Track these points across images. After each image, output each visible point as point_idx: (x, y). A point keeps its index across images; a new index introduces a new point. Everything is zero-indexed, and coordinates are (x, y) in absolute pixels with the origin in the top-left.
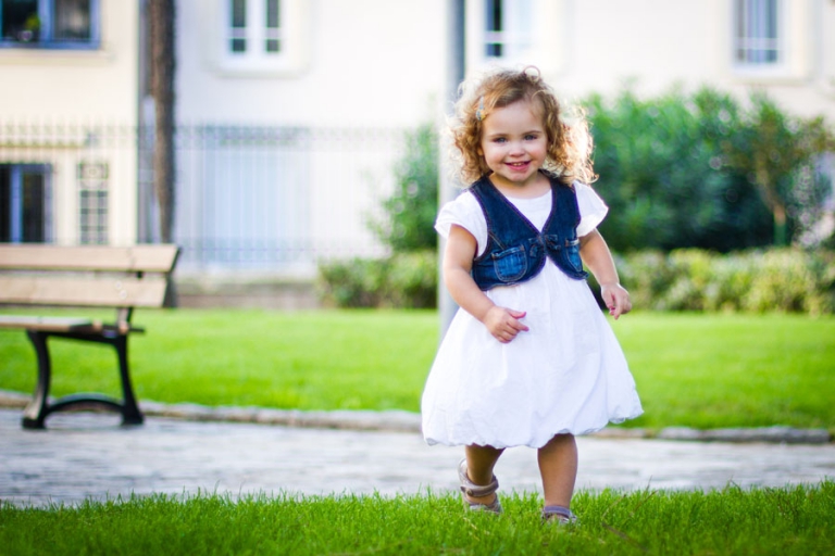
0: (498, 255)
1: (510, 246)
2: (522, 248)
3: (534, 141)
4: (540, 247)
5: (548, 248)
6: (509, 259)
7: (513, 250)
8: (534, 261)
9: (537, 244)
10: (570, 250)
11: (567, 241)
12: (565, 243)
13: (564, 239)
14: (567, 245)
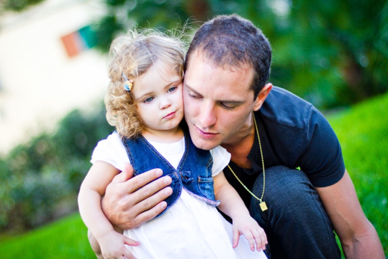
10: (203, 186)
11: (200, 178)
12: (198, 179)
13: (197, 176)
14: (199, 181)
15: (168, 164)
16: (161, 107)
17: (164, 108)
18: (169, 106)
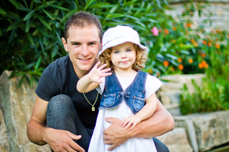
0: (106, 96)
1: (111, 93)
2: (115, 95)
3: (130, 52)
4: (121, 96)
5: (125, 97)
6: (109, 98)
7: (111, 95)
8: (117, 101)
9: (120, 94)
10: (136, 101)
11: (135, 96)
12: (133, 97)
13: (133, 95)
14: (134, 98)
15: (121, 87)
16: (122, 57)
17: (123, 58)
18: (126, 58)
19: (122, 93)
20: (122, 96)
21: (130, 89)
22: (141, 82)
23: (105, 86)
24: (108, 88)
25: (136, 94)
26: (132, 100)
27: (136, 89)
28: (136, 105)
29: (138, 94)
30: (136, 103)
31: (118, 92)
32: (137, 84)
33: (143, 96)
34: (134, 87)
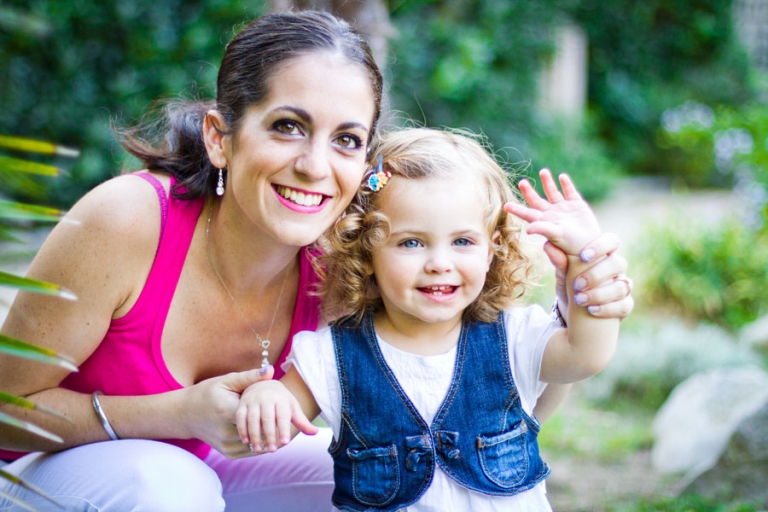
0: (357, 455)
1: (376, 445)
2: (394, 450)
4: (425, 454)
5: (441, 455)
6: (372, 466)
10: (491, 453)
11: (480, 439)
12: (477, 443)
13: (474, 436)
17: (434, 272)
18: (447, 271)
19: (427, 441)
20: (430, 454)
21: (451, 410)
22: (486, 364)
23: (344, 414)
24: (361, 422)
25: (483, 427)
26: (474, 457)
27: (479, 405)
28: (496, 470)
29: (493, 423)
30: (493, 462)
31: (409, 438)
32: (476, 382)
33: (515, 415)
34: (467, 398)
